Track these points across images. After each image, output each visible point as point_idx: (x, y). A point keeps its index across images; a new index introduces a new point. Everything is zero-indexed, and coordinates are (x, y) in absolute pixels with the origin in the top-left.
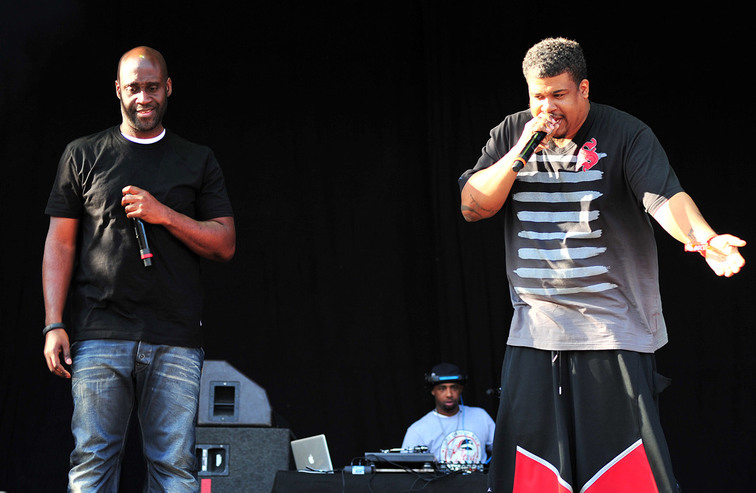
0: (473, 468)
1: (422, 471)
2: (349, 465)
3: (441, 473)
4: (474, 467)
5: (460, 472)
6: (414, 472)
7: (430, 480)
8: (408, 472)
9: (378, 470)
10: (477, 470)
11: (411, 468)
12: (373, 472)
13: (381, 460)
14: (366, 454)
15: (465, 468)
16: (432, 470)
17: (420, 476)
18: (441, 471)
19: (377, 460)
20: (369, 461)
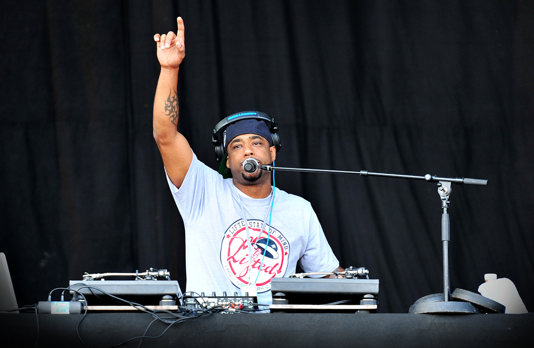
0: (237, 303)
1: (158, 308)
2: (46, 300)
3: (188, 311)
4: (239, 302)
5: (216, 310)
6: (147, 310)
7: (173, 322)
8: (139, 311)
9: (91, 308)
10: (242, 308)
11: (144, 304)
12: (83, 311)
13: (96, 292)
14: (72, 283)
15: (224, 303)
16: (176, 307)
17: (156, 317)
18: (188, 308)
19: (89, 292)
20: (78, 294)
